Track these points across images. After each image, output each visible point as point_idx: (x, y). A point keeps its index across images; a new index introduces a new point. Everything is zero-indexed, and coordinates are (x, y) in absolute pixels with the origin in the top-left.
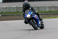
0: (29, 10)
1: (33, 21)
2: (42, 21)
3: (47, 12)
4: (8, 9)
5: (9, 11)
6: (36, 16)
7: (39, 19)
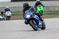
0: (29, 10)
1: (33, 22)
2: (43, 22)
3: (56, 11)
4: (16, 8)
5: (18, 10)
6: (36, 17)
7: (39, 20)
